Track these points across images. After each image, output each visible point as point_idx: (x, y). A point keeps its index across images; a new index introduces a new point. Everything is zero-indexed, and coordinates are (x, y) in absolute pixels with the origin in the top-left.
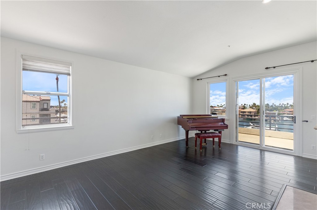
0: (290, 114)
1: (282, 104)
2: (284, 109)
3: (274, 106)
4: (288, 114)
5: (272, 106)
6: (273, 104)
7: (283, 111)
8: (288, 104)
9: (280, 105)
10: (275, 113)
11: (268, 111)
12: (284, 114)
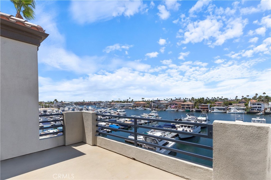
0: (219, 106)
1: (213, 98)
2: (215, 102)
3: (208, 100)
4: (218, 106)
5: (206, 99)
6: (207, 98)
7: (214, 104)
8: (218, 98)
9: (213, 99)
10: (208, 106)
11: (203, 103)
12: (215, 106)
